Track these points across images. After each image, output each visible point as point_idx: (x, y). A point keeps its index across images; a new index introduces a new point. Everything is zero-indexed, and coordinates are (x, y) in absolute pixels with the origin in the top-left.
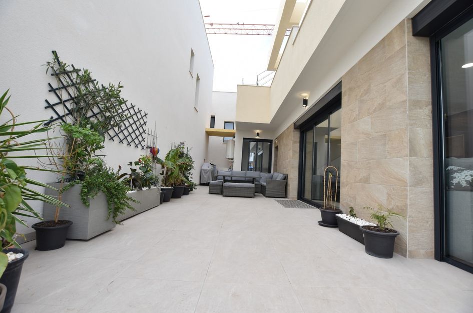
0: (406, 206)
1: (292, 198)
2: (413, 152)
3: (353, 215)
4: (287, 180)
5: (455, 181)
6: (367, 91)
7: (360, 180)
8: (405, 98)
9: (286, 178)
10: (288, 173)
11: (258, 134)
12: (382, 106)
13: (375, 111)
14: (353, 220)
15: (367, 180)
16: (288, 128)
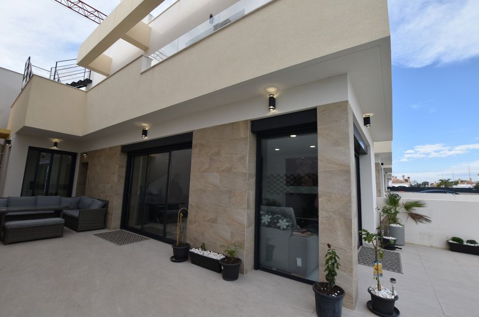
0: (244, 241)
1: (115, 228)
2: (248, 207)
3: (205, 250)
4: (107, 208)
5: (263, 221)
6: (218, 154)
7: (208, 221)
8: (246, 172)
9: (106, 205)
10: (108, 199)
11: (56, 144)
12: (229, 170)
13: (223, 171)
14: (206, 254)
15: (214, 221)
16: (110, 148)
